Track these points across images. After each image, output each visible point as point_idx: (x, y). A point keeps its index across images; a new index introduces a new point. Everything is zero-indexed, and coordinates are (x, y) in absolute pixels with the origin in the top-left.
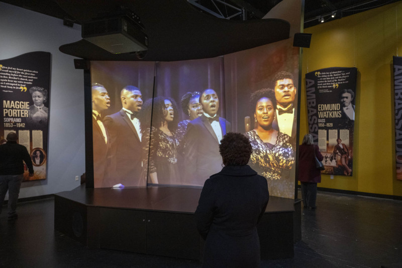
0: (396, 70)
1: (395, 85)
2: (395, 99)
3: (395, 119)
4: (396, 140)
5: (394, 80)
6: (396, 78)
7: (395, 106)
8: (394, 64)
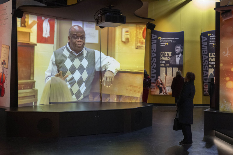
0: (153, 36)
1: (151, 45)
2: (151, 52)
3: (151, 63)
4: (151, 74)
5: (151, 42)
6: (152, 41)
7: (151, 56)
8: (151, 33)
